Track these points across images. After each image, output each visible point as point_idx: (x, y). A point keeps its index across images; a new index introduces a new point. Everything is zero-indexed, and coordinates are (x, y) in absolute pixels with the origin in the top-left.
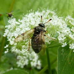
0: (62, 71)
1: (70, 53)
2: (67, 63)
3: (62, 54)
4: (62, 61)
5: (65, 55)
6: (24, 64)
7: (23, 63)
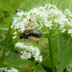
0: (63, 54)
1: (69, 41)
2: (66, 48)
3: (62, 40)
4: (62, 46)
5: (64, 42)
6: (28, 58)
7: (26, 57)
